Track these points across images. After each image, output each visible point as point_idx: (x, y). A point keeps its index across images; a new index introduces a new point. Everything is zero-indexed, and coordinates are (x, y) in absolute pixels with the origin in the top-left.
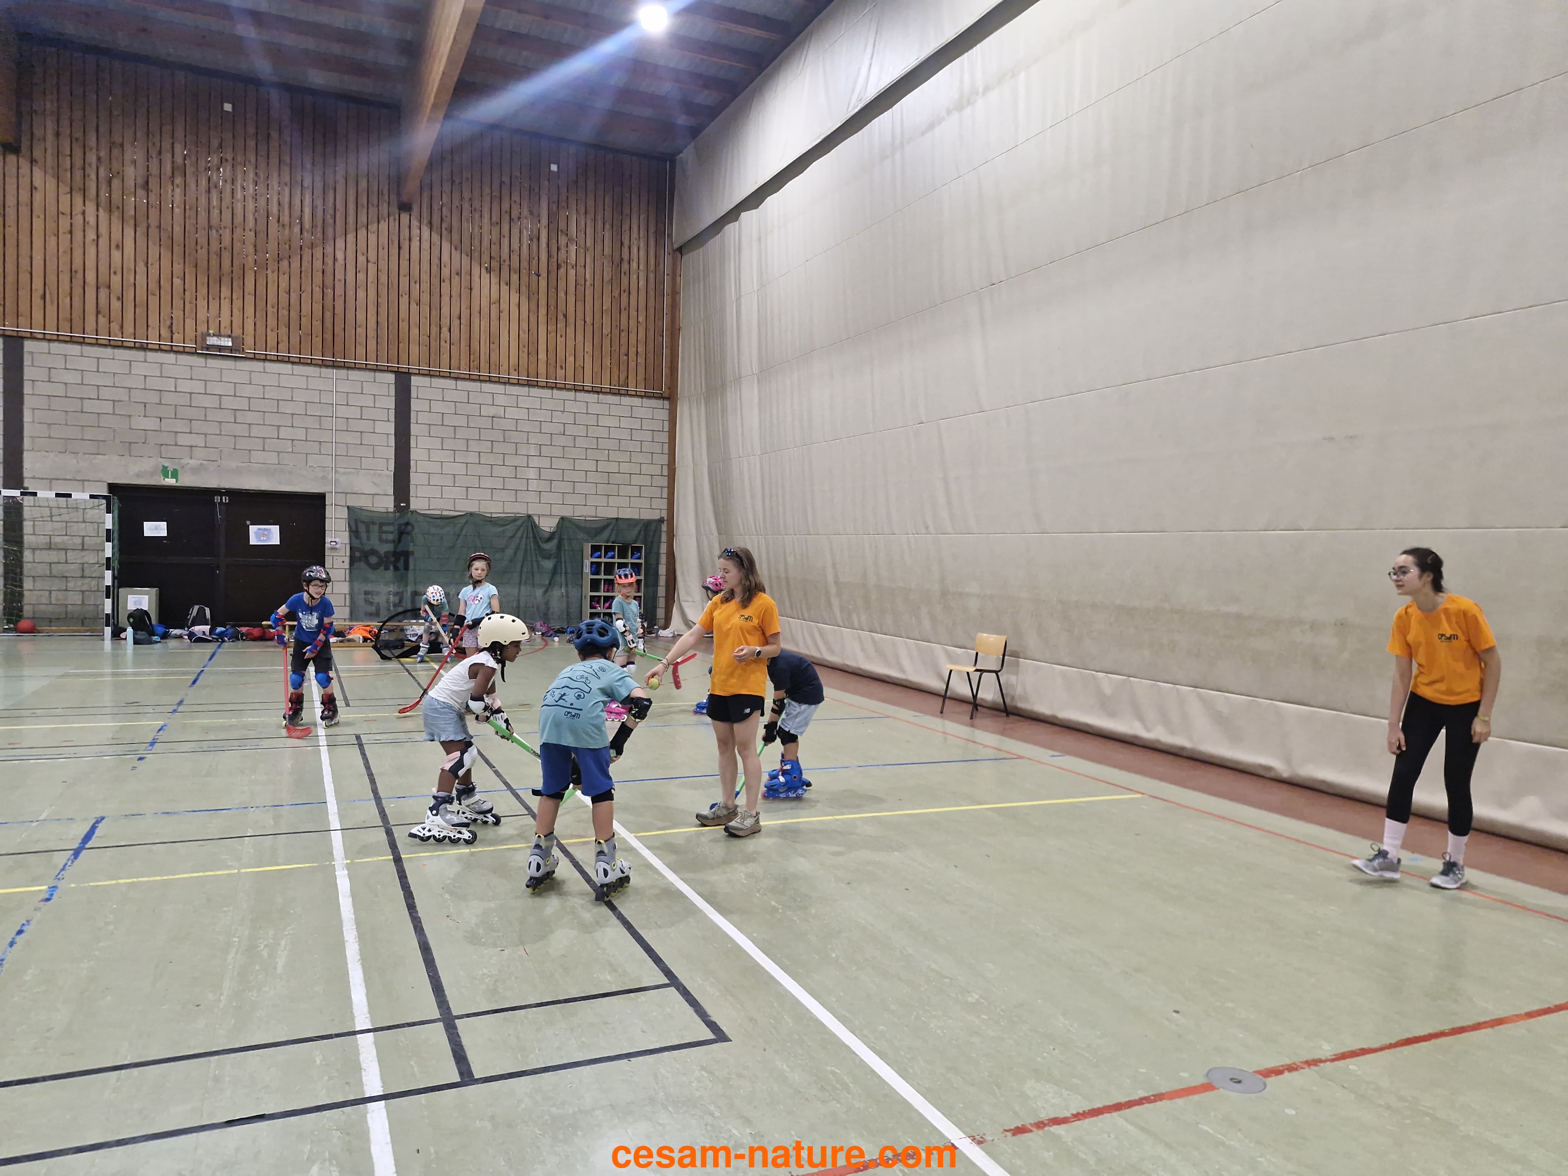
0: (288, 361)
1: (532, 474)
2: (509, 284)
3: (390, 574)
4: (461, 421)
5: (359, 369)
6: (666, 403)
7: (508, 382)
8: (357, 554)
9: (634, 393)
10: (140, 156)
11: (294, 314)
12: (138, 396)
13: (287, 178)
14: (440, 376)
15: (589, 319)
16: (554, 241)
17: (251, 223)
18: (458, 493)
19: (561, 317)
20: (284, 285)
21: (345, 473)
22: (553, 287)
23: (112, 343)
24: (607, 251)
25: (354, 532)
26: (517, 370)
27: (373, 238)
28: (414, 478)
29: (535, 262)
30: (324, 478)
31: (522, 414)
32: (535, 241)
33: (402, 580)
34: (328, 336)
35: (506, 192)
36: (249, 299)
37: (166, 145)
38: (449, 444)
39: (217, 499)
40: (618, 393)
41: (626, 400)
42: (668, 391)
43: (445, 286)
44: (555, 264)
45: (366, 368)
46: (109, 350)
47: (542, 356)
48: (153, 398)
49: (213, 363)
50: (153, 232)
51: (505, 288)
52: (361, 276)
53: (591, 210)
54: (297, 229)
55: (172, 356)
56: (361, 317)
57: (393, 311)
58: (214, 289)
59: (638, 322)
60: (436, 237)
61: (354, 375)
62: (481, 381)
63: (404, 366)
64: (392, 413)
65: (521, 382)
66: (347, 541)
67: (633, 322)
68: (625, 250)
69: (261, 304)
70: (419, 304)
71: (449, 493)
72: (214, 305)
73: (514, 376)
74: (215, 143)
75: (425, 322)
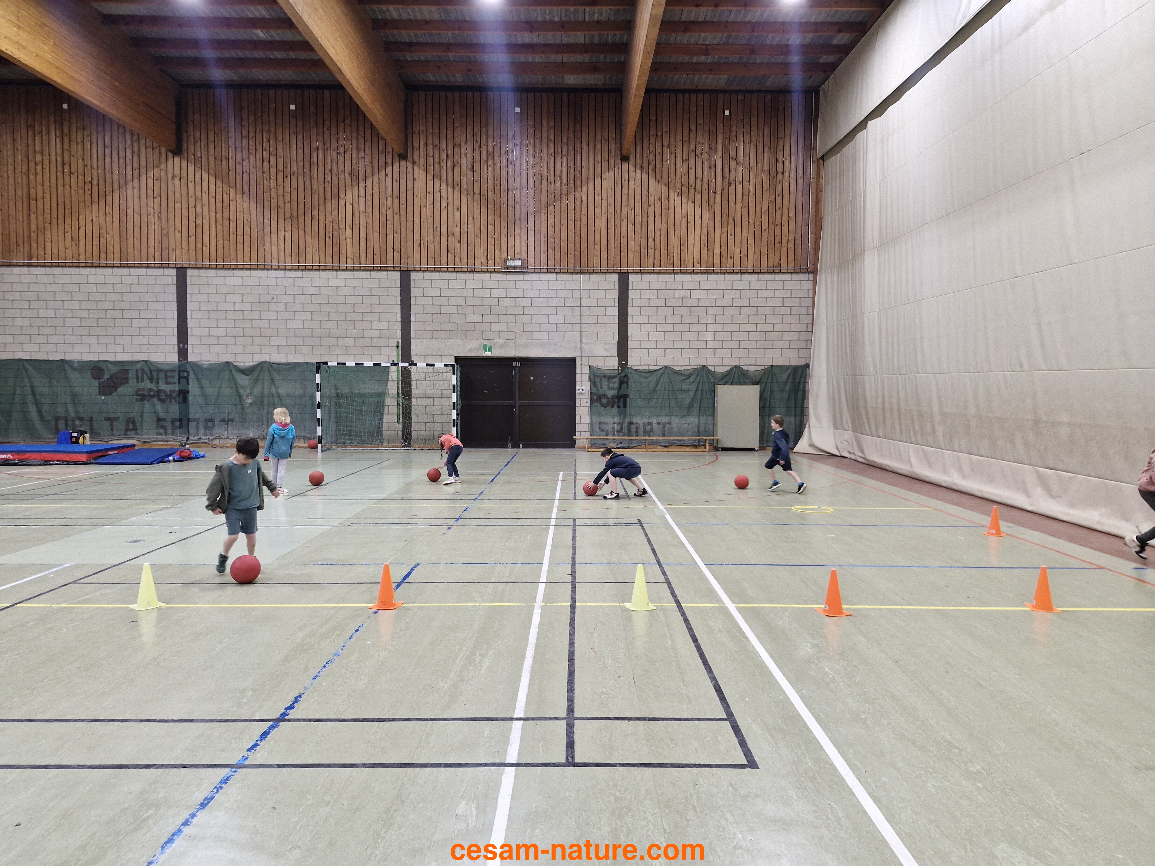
0: (554, 272)
1: (709, 336)
2: (694, 202)
3: (615, 410)
4: (661, 302)
5: (597, 273)
6: (811, 276)
7: (693, 272)
8: (595, 397)
9: (785, 271)
10: (469, 152)
11: (557, 241)
12: (470, 301)
13: (552, 151)
14: (648, 272)
15: (751, 220)
16: (727, 167)
17: (531, 184)
18: (659, 353)
19: (731, 220)
20: (551, 222)
21: (588, 343)
22: (726, 200)
23: (456, 269)
24: (766, 168)
25: (593, 383)
26: (700, 263)
27: (605, 183)
28: (631, 344)
29: (712, 184)
30: (575, 347)
31: (702, 294)
32: (713, 168)
33: (623, 414)
34: (578, 253)
35: (692, 136)
36: (531, 233)
37: (484, 141)
38: (653, 319)
39: (514, 364)
40: (774, 272)
41: (779, 277)
42: (812, 267)
43: (651, 209)
44: (727, 183)
45: (600, 272)
46: (454, 274)
47: (717, 251)
48: (478, 302)
49: (511, 277)
50: (477, 197)
51: (691, 205)
52: (598, 210)
53: (754, 138)
54: (558, 184)
55: (488, 275)
56: (597, 238)
57: (618, 231)
58: (511, 229)
59: (789, 217)
60: (645, 176)
61: (593, 277)
62: (675, 273)
63: (624, 268)
64: (617, 300)
65: (702, 271)
66: (589, 389)
67: (785, 218)
68: (780, 165)
69: (538, 236)
70: (634, 225)
71: (654, 353)
72: (511, 239)
73: (697, 267)
74: (510, 134)
75: (638, 237)
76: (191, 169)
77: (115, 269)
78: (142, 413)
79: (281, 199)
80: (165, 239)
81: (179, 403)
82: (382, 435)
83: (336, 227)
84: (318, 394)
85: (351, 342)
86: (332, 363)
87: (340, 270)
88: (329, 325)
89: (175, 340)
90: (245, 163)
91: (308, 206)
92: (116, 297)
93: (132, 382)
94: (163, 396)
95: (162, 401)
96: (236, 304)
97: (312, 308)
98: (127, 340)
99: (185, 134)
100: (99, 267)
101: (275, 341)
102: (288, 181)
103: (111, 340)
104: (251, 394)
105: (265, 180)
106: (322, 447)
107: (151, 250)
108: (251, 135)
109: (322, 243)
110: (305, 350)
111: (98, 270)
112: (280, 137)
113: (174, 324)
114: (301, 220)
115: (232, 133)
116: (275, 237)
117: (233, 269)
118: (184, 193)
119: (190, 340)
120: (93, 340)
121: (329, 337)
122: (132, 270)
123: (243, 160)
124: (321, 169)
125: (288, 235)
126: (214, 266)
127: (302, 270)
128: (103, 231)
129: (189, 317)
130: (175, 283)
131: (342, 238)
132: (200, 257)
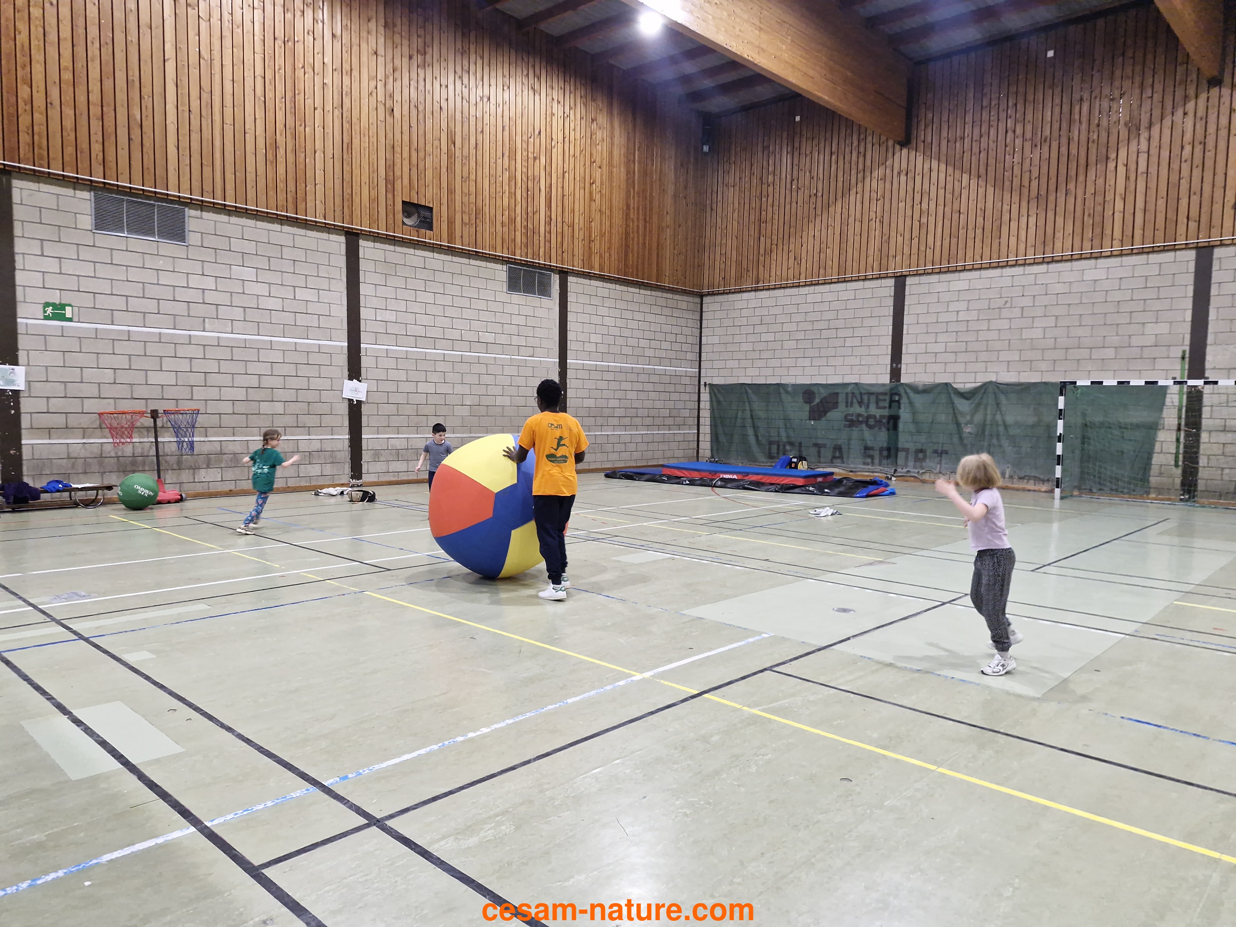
76: (920, 159)
77: (832, 286)
78: (850, 440)
79: (1026, 176)
80: (885, 246)
81: (888, 430)
82: (1148, 482)
83: (1099, 199)
84: (1060, 423)
85: (1110, 353)
86: (1083, 382)
87: (1101, 257)
88: (1080, 332)
89: (888, 360)
90: (984, 140)
91: (1062, 178)
92: (831, 315)
93: (842, 406)
94: (872, 422)
95: (870, 427)
96: (960, 313)
97: (1058, 311)
98: (839, 361)
99: (916, 120)
100: (818, 284)
101: (1004, 356)
102: (1037, 151)
103: (823, 362)
104: (970, 422)
105: (1007, 156)
106: (1061, 492)
107: (870, 259)
108: (993, 103)
109: (1078, 223)
110: (1043, 366)
111: (817, 287)
112: (1030, 97)
113: (888, 341)
114: (1052, 198)
115: (970, 106)
116: (1014, 225)
117: (960, 271)
118: (910, 189)
119: (905, 359)
120: (807, 362)
121: (1079, 348)
122: (849, 284)
123: (981, 136)
124: (1084, 126)
125: (1032, 220)
126: (938, 270)
127: (1048, 263)
128: (824, 246)
129: (905, 332)
130: (892, 294)
131: (1108, 213)
132: (922, 261)
